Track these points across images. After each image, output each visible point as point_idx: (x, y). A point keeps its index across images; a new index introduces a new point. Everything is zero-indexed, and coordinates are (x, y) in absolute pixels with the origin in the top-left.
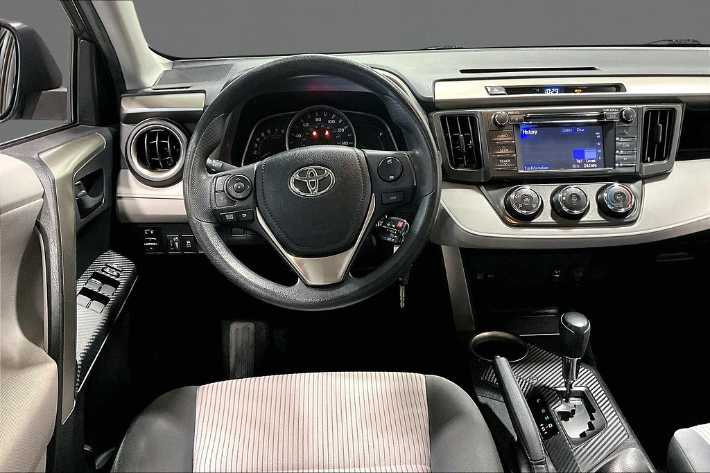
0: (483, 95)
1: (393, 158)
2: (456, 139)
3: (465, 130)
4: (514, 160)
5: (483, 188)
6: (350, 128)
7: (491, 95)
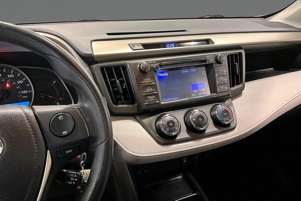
0: (129, 50)
1: (64, 113)
2: (113, 83)
3: (119, 76)
4: (157, 95)
5: (138, 118)
6: (27, 80)
7: (134, 50)
